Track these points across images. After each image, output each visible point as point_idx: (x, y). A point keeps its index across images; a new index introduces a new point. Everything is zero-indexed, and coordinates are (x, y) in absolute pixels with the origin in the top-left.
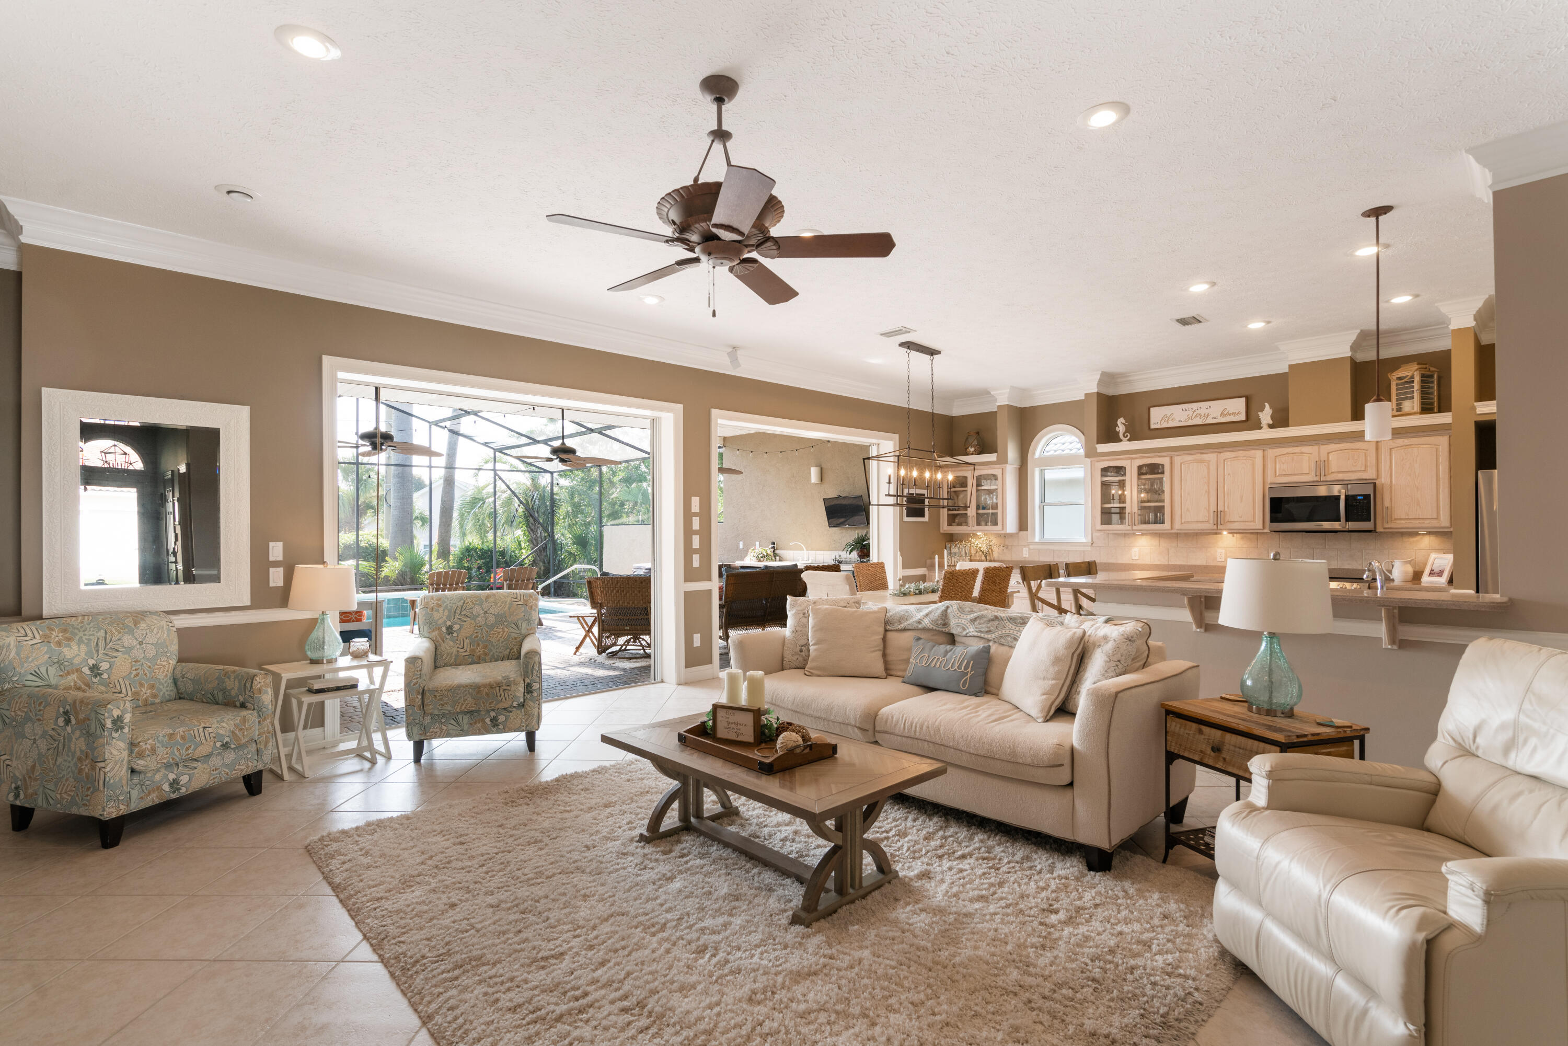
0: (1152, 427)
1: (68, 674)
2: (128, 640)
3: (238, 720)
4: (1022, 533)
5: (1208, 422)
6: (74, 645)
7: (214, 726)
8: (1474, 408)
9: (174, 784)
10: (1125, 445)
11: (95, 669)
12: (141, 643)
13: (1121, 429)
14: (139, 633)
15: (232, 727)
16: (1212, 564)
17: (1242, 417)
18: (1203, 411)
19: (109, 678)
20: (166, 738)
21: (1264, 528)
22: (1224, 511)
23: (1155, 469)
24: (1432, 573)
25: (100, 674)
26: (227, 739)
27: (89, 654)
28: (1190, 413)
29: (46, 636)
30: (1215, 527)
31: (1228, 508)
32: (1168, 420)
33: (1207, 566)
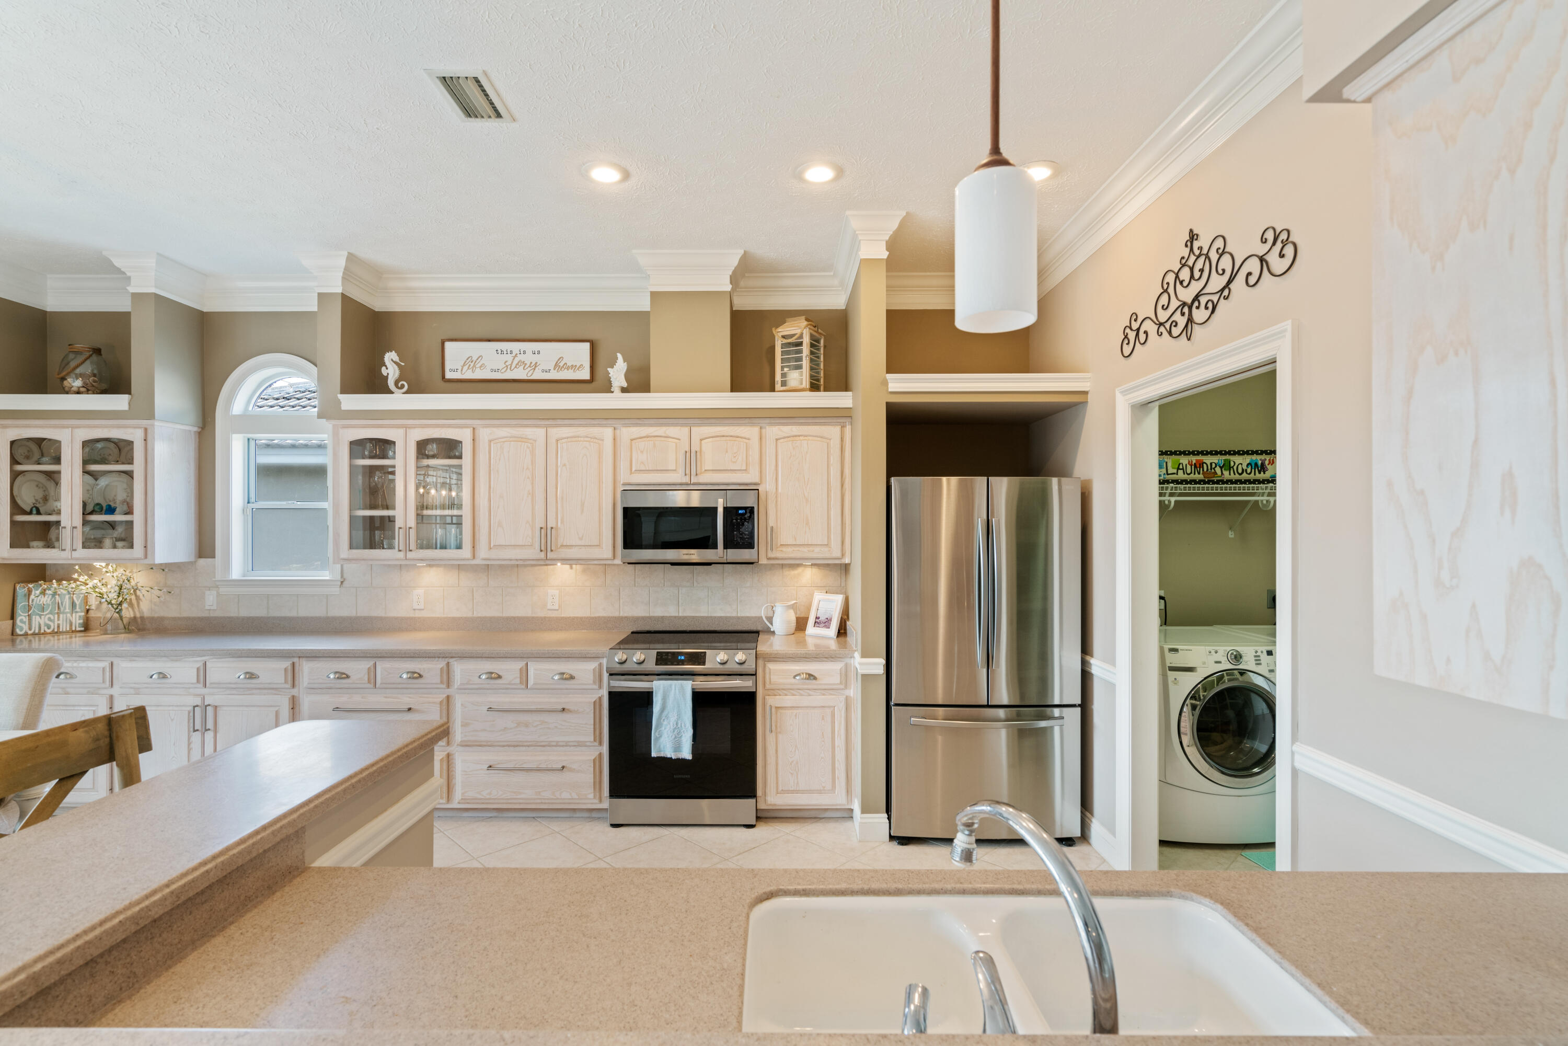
0: (449, 375)
4: (202, 562)
5: (534, 377)
8: (885, 383)
10: (398, 401)
13: (391, 369)
16: (541, 614)
17: (585, 375)
18: (529, 358)
21: (614, 557)
22: (557, 528)
23: (450, 448)
24: (817, 623)
28: (509, 358)
30: (542, 555)
31: (562, 522)
32: (474, 366)
33: (533, 617)
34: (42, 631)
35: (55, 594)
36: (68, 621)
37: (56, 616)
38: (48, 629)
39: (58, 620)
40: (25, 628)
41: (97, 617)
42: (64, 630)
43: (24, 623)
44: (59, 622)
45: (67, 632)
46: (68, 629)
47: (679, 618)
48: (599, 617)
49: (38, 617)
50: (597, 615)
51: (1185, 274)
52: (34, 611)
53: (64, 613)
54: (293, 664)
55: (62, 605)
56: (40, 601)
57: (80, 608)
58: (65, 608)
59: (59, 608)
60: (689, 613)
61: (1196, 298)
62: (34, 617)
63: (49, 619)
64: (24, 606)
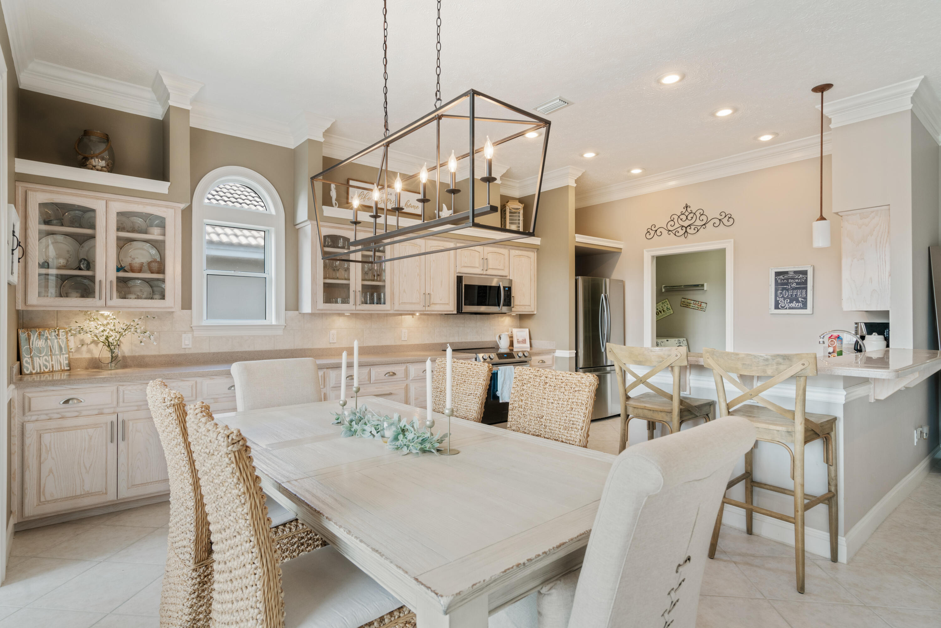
4: (181, 312)
8: (574, 239)
13: (333, 193)
21: (454, 310)
22: (430, 294)
24: (518, 342)
30: (424, 309)
31: (433, 291)
32: (365, 197)
33: (395, 345)
34: (42, 371)
35: (47, 339)
36: (59, 362)
37: (50, 357)
38: (46, 368)
39: (52, 361)
40: (30, 368)
41: (77, 359)
42: (57, 369)
43: (29, 363)
44: (53, 363)
45: (58, 371)
46: (59, 369)
47: (460, 343)
48: (426, 344)
49: (38, 358)
50: (425, 343)
51: (684, 217)
52: (34, 353)
53: (55, 355)
54: (324, 373)
55: (53, 348)
56: (38, 344)
57: (65, 351)
58: (55, 351)
59: (51, 351)
60: (463, 340)
61: (689, 226)
62: (35, 358)
63: (46, 360)
64: (27, 348)
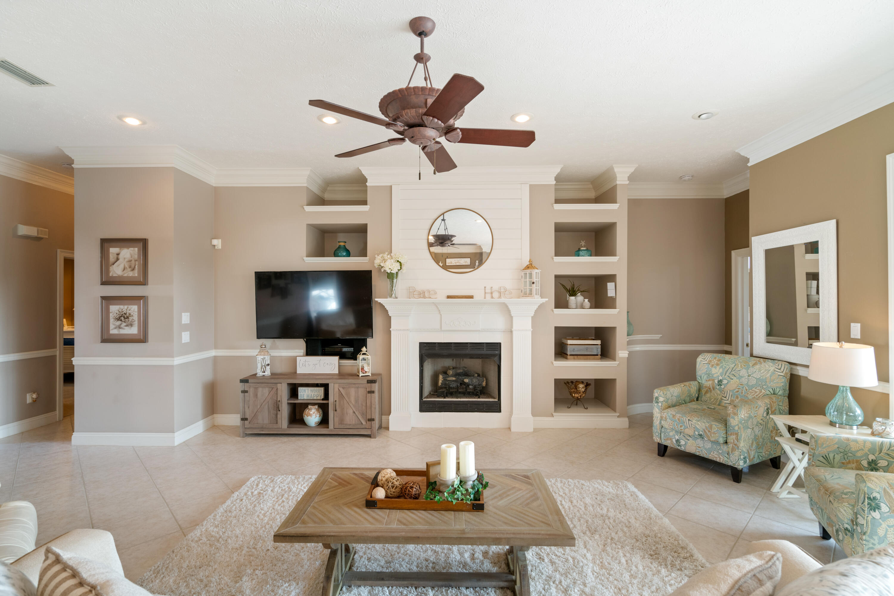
1: (709, 380)
2: (743, 372)
3: (707, 425)
6: (718, 368)
7: (694, 421)
9: (678, 441)
11: (720, 382)
12: (749, 376)
14: (751, 370)
15: (704, 427)
19: (724, 388)
20: (671, 416)
25: (721, 385)
26: (701, 433)
27: (721, 374)
29: (710, 361)
